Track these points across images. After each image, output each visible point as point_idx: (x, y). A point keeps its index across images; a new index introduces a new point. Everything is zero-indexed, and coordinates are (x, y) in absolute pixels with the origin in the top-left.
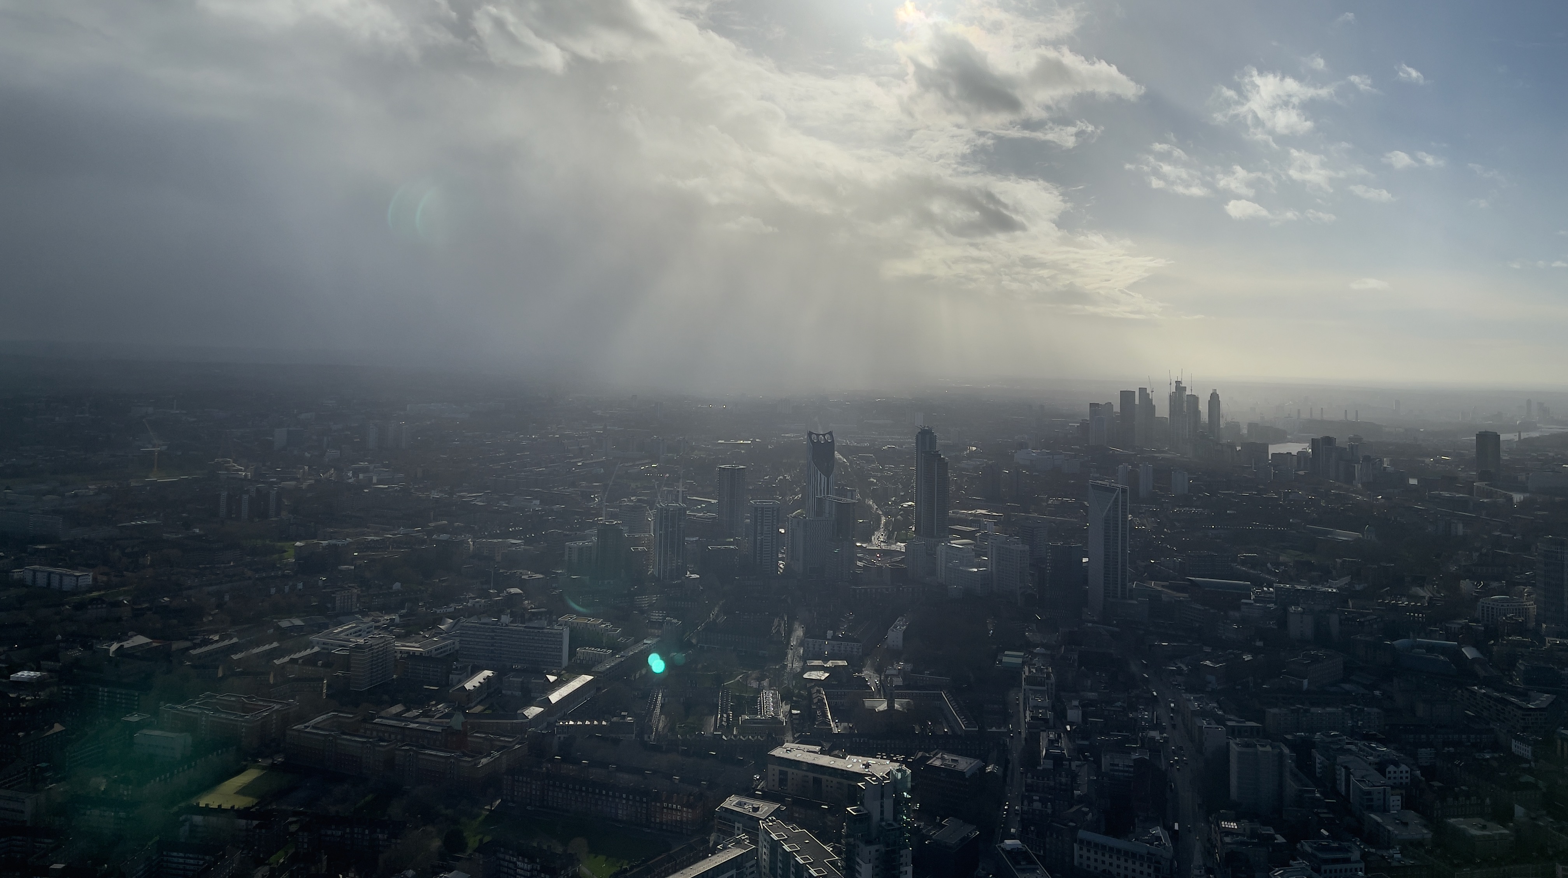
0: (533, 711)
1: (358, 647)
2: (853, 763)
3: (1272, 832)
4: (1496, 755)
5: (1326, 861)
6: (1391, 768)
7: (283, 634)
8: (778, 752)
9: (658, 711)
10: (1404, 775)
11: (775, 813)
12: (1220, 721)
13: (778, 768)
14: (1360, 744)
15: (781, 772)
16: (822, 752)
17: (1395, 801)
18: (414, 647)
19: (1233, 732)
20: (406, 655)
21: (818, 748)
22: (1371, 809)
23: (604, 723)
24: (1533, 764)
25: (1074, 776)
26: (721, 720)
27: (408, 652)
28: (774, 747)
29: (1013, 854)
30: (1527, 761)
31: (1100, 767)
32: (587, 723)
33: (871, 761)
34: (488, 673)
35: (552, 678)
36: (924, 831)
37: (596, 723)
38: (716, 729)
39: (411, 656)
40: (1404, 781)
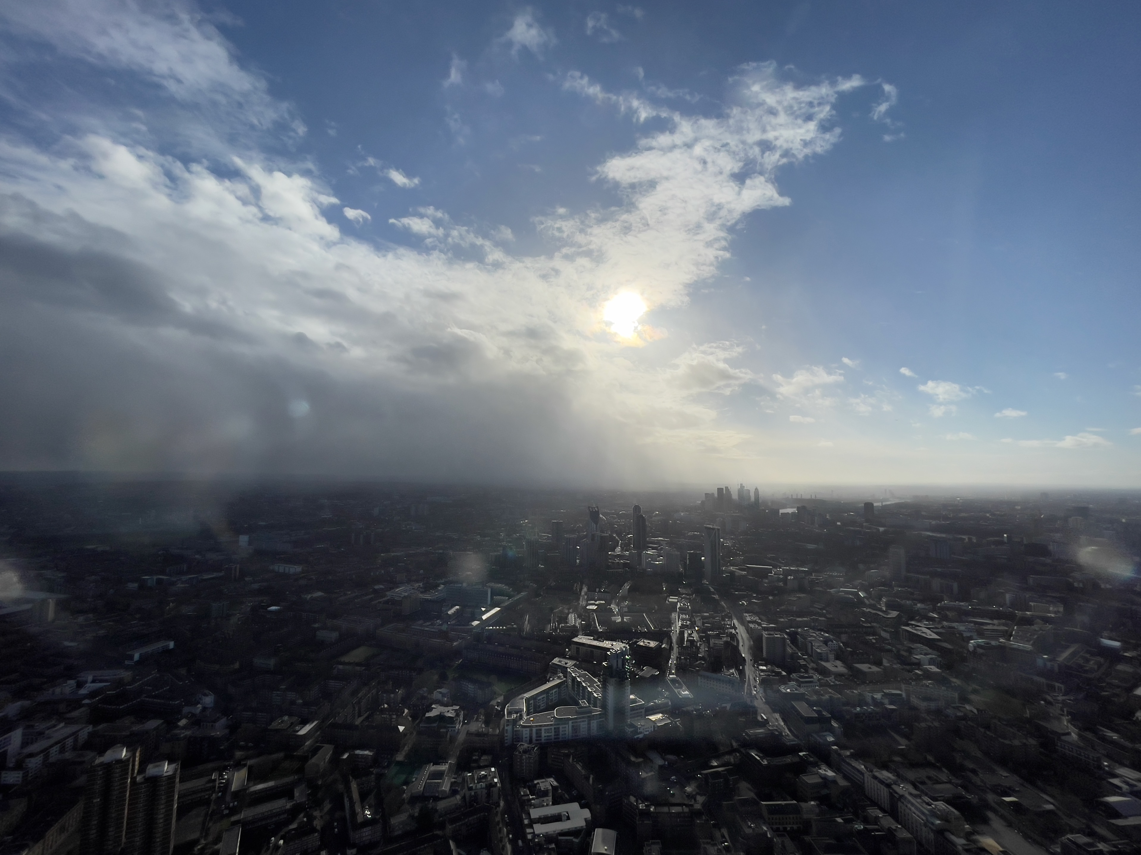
0: (476, 623)
1: (405, 597)
2: (607, 644)
3: (780, 670)
4: (875, 637)
5: (803, 682)
6: (830, 643)
7: (375, 591)
8: (575, 640)
9: (527, 622)
10: (835, 645)
11: (575, 665)
12: (759, 624)
13: (576, 646)
14: (817, 633)
15: (577, 648)
16: (594, 639)
17: (831, 656)
18: (427, 596)
19: (765, 629)
20: (424, 600)
21: (592, 638)
22: (821, 660)
23: (504, 628)
24: (890, 641)
25: (698, 648)
26: (552, 627)
27: (425, 599)
28: (574, 637)
29: (673, 681)
30: (888, 640)
31: (709, 644)
32: (498, 628)
33: (614, 643)
34: (457, 607)
35: (483, 609)
36: (636, 672)
37: (501, 627)
38: (550, 630)
39: (427, 600)
40: (835, 648)
